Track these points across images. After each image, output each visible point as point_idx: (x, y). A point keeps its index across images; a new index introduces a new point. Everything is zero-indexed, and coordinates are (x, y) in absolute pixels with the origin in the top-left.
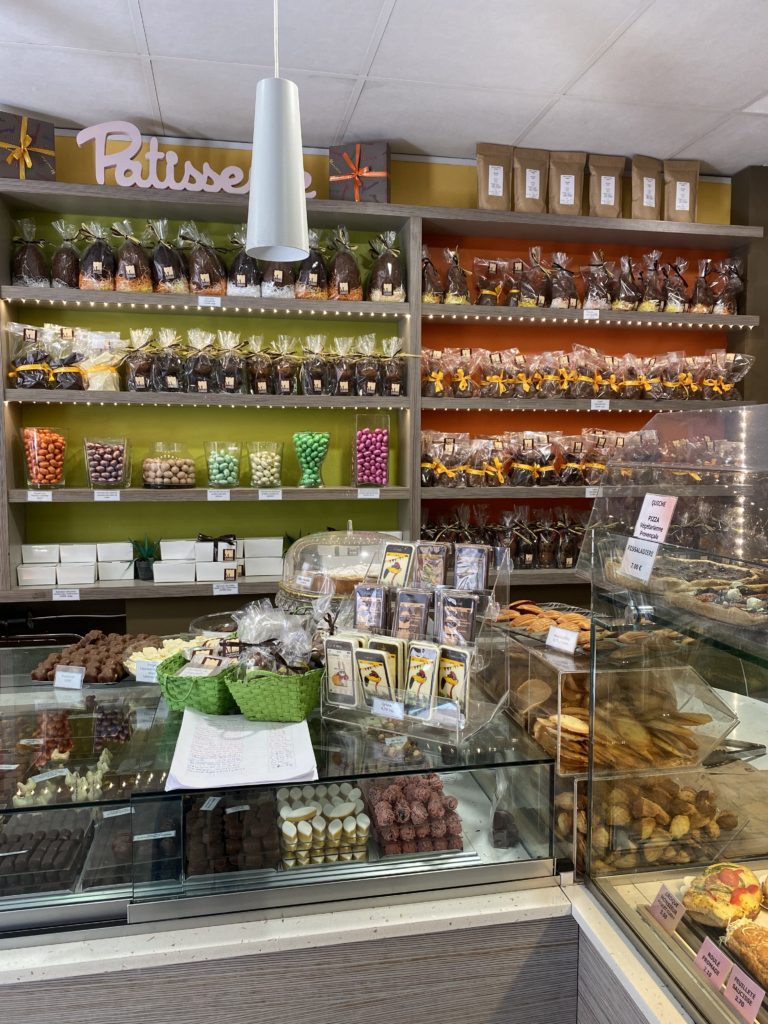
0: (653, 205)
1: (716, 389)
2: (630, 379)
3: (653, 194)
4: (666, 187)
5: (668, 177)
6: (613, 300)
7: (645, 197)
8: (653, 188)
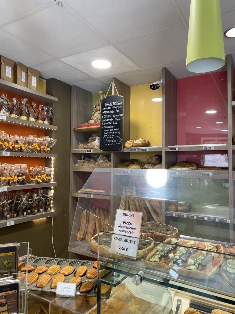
0: (25, 82)
1: (45, 150)
2: (17, 144)
3: (25, 78)
4: (29, 77)
5: (29, 74)
6: (11, 113)
7: (22, 78)
8: (25, 76)
